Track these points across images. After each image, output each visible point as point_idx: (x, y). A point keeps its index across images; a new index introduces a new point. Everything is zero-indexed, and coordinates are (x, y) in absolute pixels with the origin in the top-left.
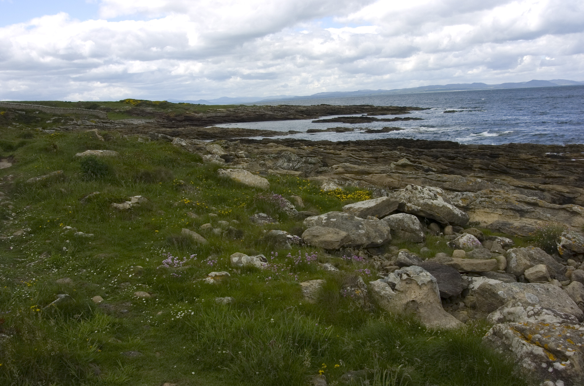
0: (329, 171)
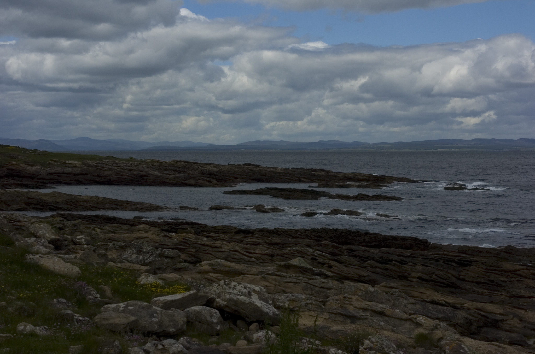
0: (191, 269)
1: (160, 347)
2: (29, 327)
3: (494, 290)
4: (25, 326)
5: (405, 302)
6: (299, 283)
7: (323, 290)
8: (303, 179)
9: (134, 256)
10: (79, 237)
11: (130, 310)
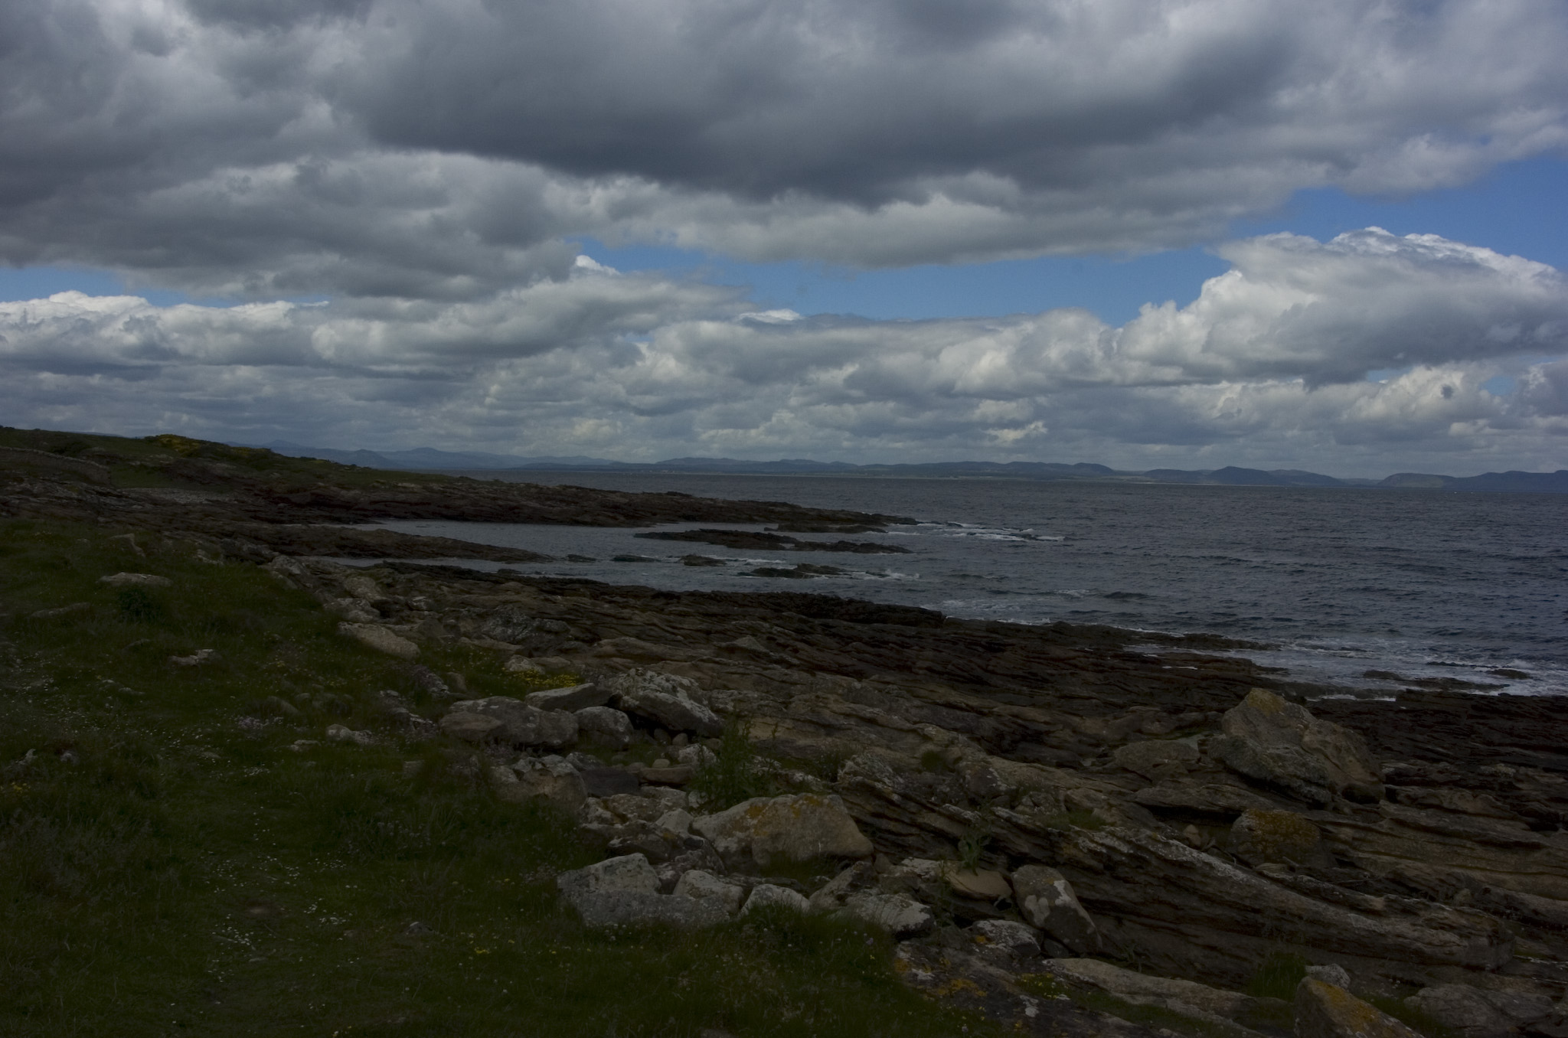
0: (585, 651)
1: (539, 766)
2: (344, 732)
3: (1036, 688)
4: (339, 729)
5: (907, 704)
6: (748, 674)
7: (784, 685)
8: (756, 518)
9: (499, 630)
10: (417, 599)
11: (494, 710)
